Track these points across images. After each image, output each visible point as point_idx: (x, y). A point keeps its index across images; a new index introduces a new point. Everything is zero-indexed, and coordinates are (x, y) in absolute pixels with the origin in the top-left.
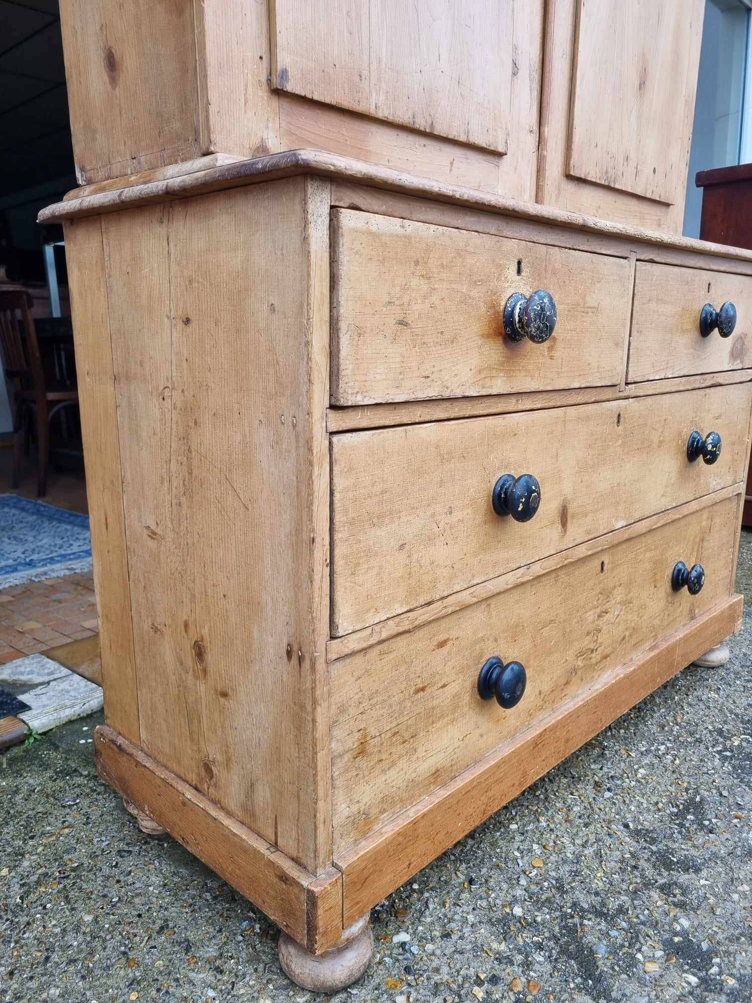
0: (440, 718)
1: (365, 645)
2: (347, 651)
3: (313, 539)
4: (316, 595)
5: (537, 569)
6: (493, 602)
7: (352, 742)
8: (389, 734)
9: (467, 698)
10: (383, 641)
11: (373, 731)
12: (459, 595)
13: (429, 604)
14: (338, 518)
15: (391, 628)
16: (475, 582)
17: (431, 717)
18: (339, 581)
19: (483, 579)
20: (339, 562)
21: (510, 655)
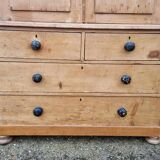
0: (24, 113)
5: (52, 94)
6: (38, 97)
11: (7, 108)
15: (9, 93)
21: (45, 108)
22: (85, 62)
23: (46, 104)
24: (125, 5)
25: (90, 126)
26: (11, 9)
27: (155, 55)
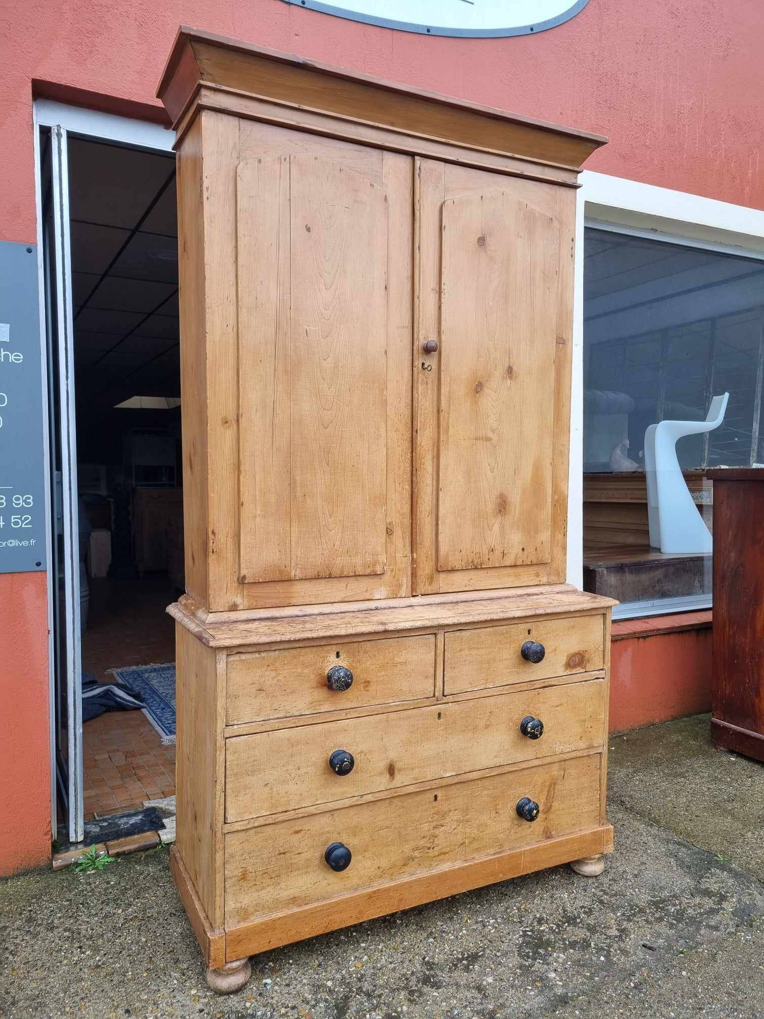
0: (296, 870)
1: (244, 828)
2: (234, 830)
3: (216, 781)
4: (217, 804)
5: (370, 798)
6: (336, 813)
7: (238, 872)
8: (261, 873)
9: (317, 862)
10: (255, 827)
11: (250, 869)
12: (308, 808)
13: (286, 812)
14: (228, 772)
15: (261, 821)
16: (318, 803)
17: (290, 868)
18: (228, 799)
19: (324, 802)
20: (229, 791)
21: (351, 842)
22: (445, 700)
23: (355, 831)
24: (498, 553)
25: (458, 864)
26: (242, 581)
27: (577, 661)
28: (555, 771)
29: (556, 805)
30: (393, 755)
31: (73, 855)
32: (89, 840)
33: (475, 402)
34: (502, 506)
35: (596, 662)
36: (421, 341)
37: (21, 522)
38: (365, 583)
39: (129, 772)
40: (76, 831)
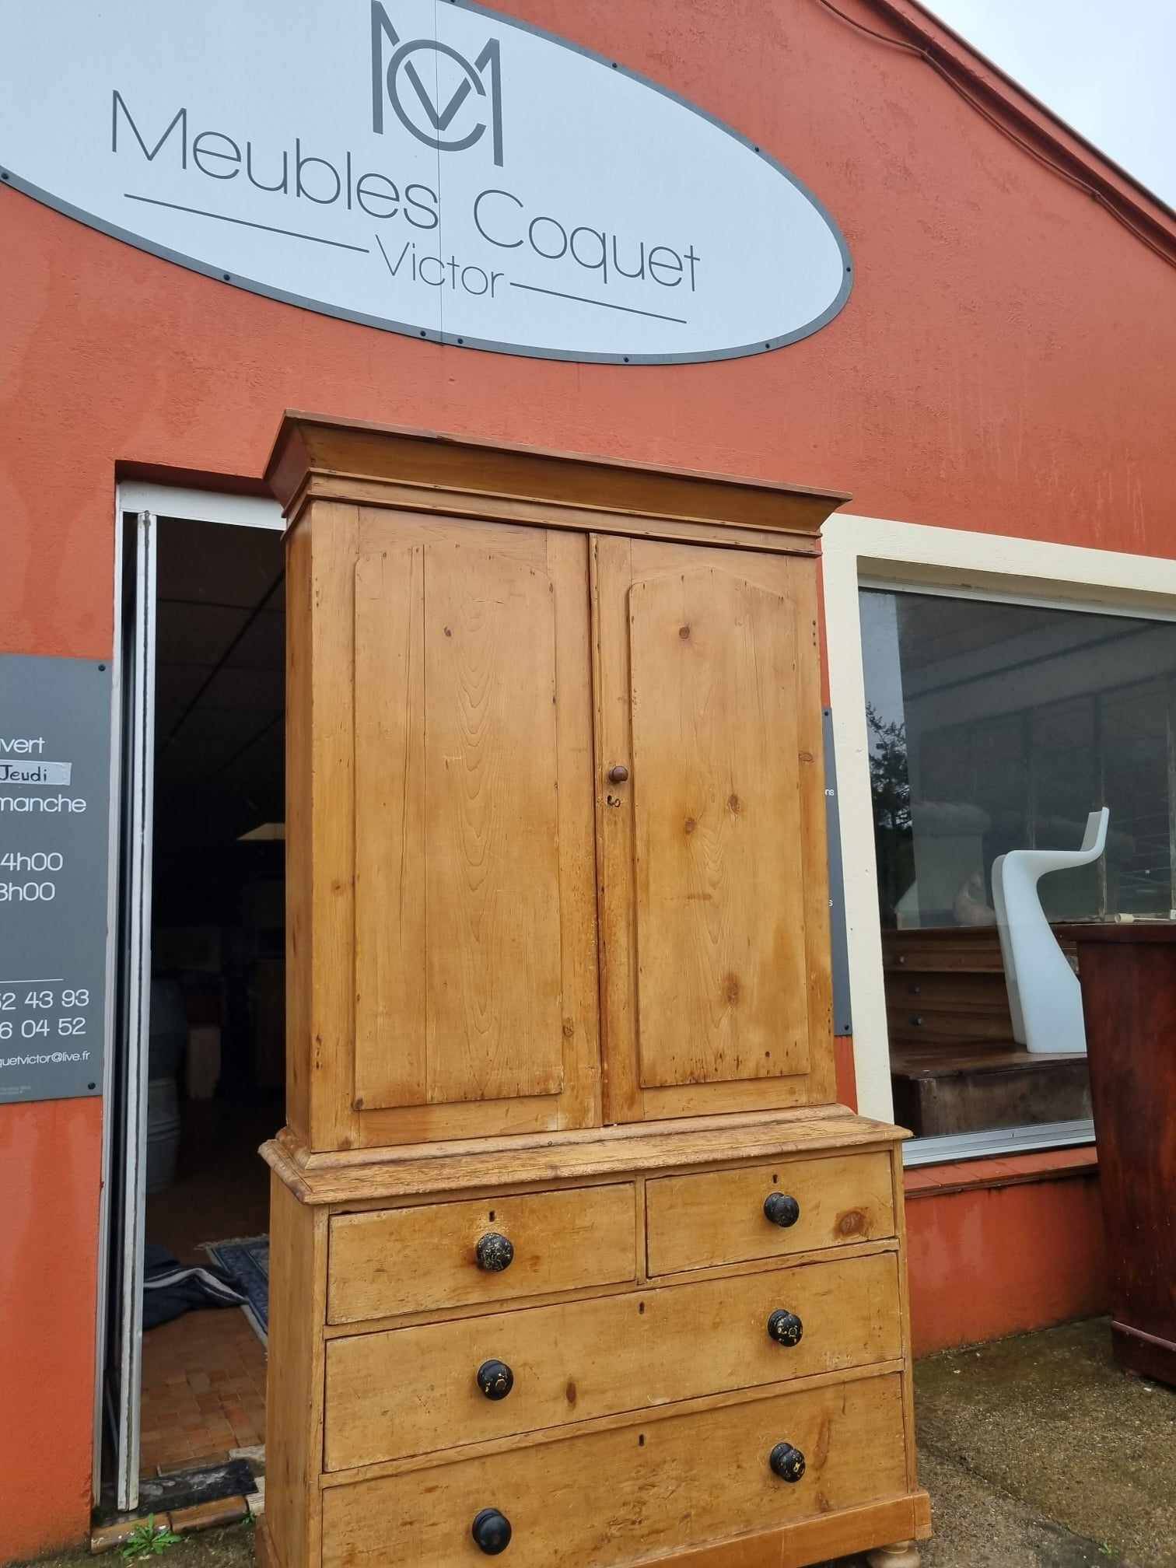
0: (429, 1551)
1: (352, 1481)
2: (336, 1483)
3: (311, 1406)
4: (312, 1440)
5: (539, 1437)
6: (489, 1460)
7: (342, 1551)
8: (376, 1553)
9: (461, 1538)
10: (367, 1480)
11: (360, 1547)
12: (445, 1452)
13: (413, 1456)
14: (328, 1393)
15: (376, 1471)
16: (461, 1443)
17: (420, 1548)
18: (329, 1434)
19: (471, 1442)
20: (329, 1421)
21: (513, 1509)
22: (650, 1283)
23: (518, 1490)
24: (729, 1059)
25: (681, 1551)
26: (357, 1107)
27: (852, 1223)
28: (829, 1399)
29: (833, 1457)
30: (573, 1369)
31: (122, 1531)
32: (146, 1507)
33: (686, 845)
34: (732, 991)
35: (884, 1225)
36: (606, 767)
37: (72, 1027)
38: (534, 1108)
39: (212, 1405)
40: (128, 1495)
